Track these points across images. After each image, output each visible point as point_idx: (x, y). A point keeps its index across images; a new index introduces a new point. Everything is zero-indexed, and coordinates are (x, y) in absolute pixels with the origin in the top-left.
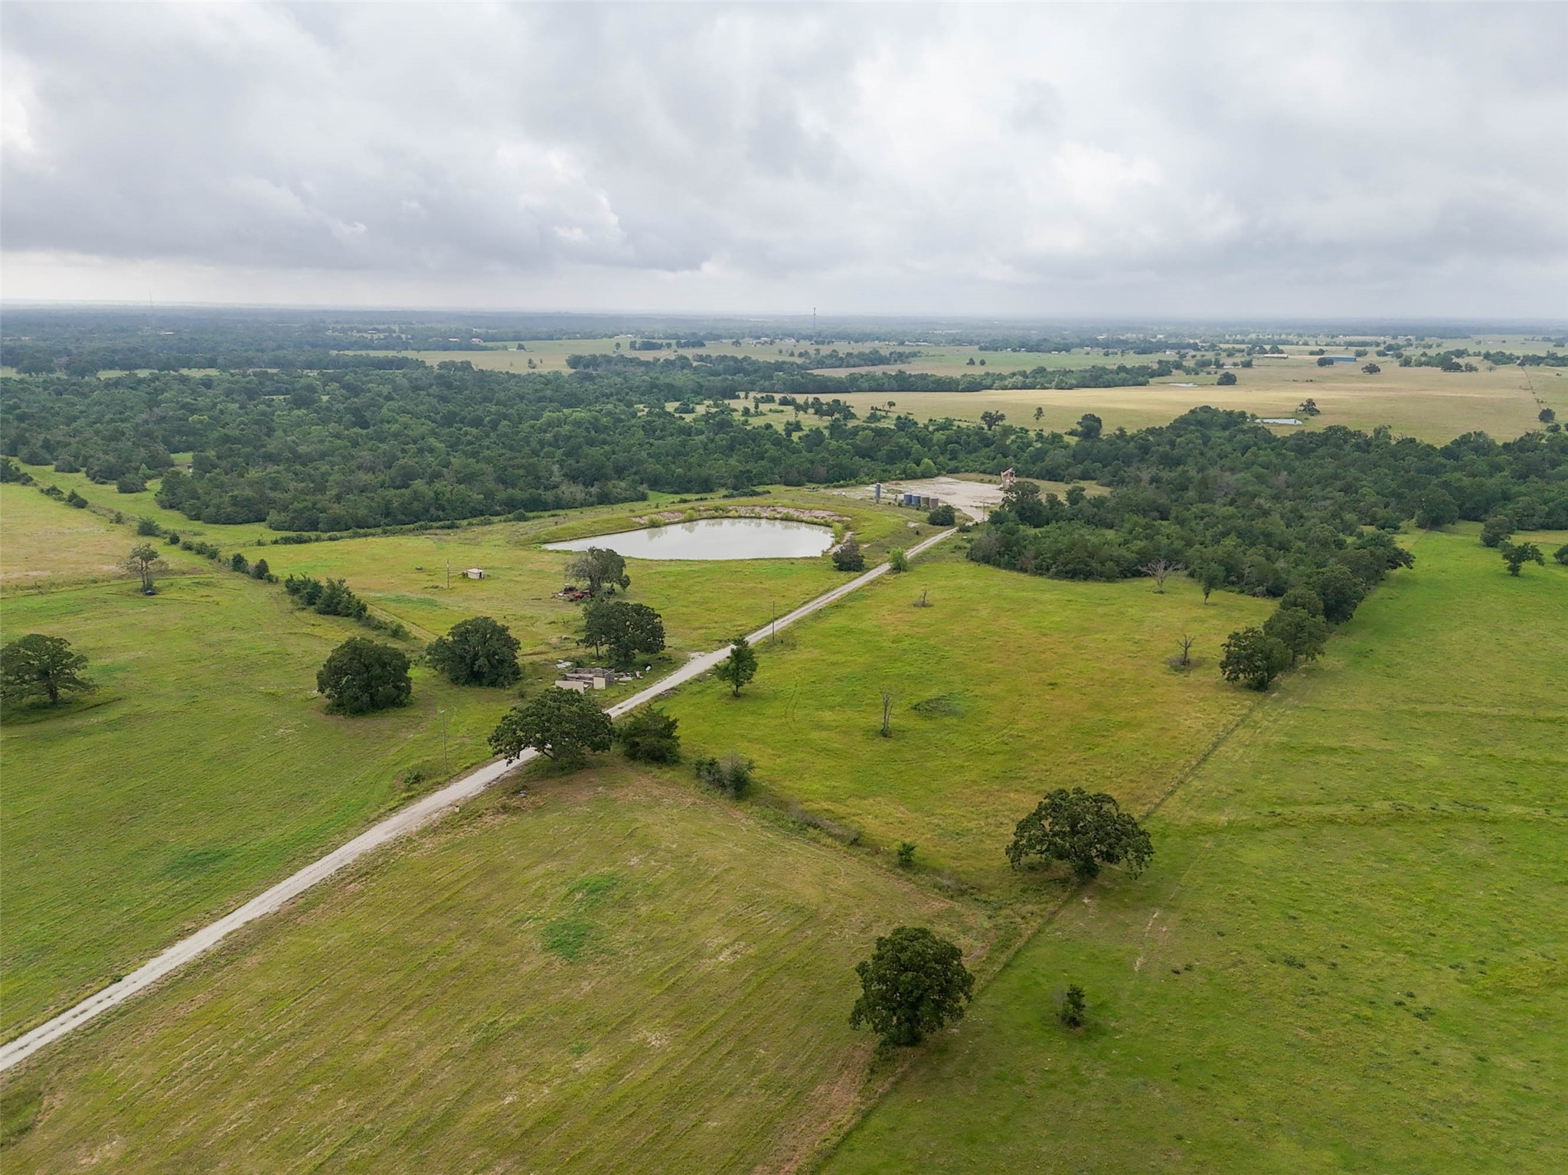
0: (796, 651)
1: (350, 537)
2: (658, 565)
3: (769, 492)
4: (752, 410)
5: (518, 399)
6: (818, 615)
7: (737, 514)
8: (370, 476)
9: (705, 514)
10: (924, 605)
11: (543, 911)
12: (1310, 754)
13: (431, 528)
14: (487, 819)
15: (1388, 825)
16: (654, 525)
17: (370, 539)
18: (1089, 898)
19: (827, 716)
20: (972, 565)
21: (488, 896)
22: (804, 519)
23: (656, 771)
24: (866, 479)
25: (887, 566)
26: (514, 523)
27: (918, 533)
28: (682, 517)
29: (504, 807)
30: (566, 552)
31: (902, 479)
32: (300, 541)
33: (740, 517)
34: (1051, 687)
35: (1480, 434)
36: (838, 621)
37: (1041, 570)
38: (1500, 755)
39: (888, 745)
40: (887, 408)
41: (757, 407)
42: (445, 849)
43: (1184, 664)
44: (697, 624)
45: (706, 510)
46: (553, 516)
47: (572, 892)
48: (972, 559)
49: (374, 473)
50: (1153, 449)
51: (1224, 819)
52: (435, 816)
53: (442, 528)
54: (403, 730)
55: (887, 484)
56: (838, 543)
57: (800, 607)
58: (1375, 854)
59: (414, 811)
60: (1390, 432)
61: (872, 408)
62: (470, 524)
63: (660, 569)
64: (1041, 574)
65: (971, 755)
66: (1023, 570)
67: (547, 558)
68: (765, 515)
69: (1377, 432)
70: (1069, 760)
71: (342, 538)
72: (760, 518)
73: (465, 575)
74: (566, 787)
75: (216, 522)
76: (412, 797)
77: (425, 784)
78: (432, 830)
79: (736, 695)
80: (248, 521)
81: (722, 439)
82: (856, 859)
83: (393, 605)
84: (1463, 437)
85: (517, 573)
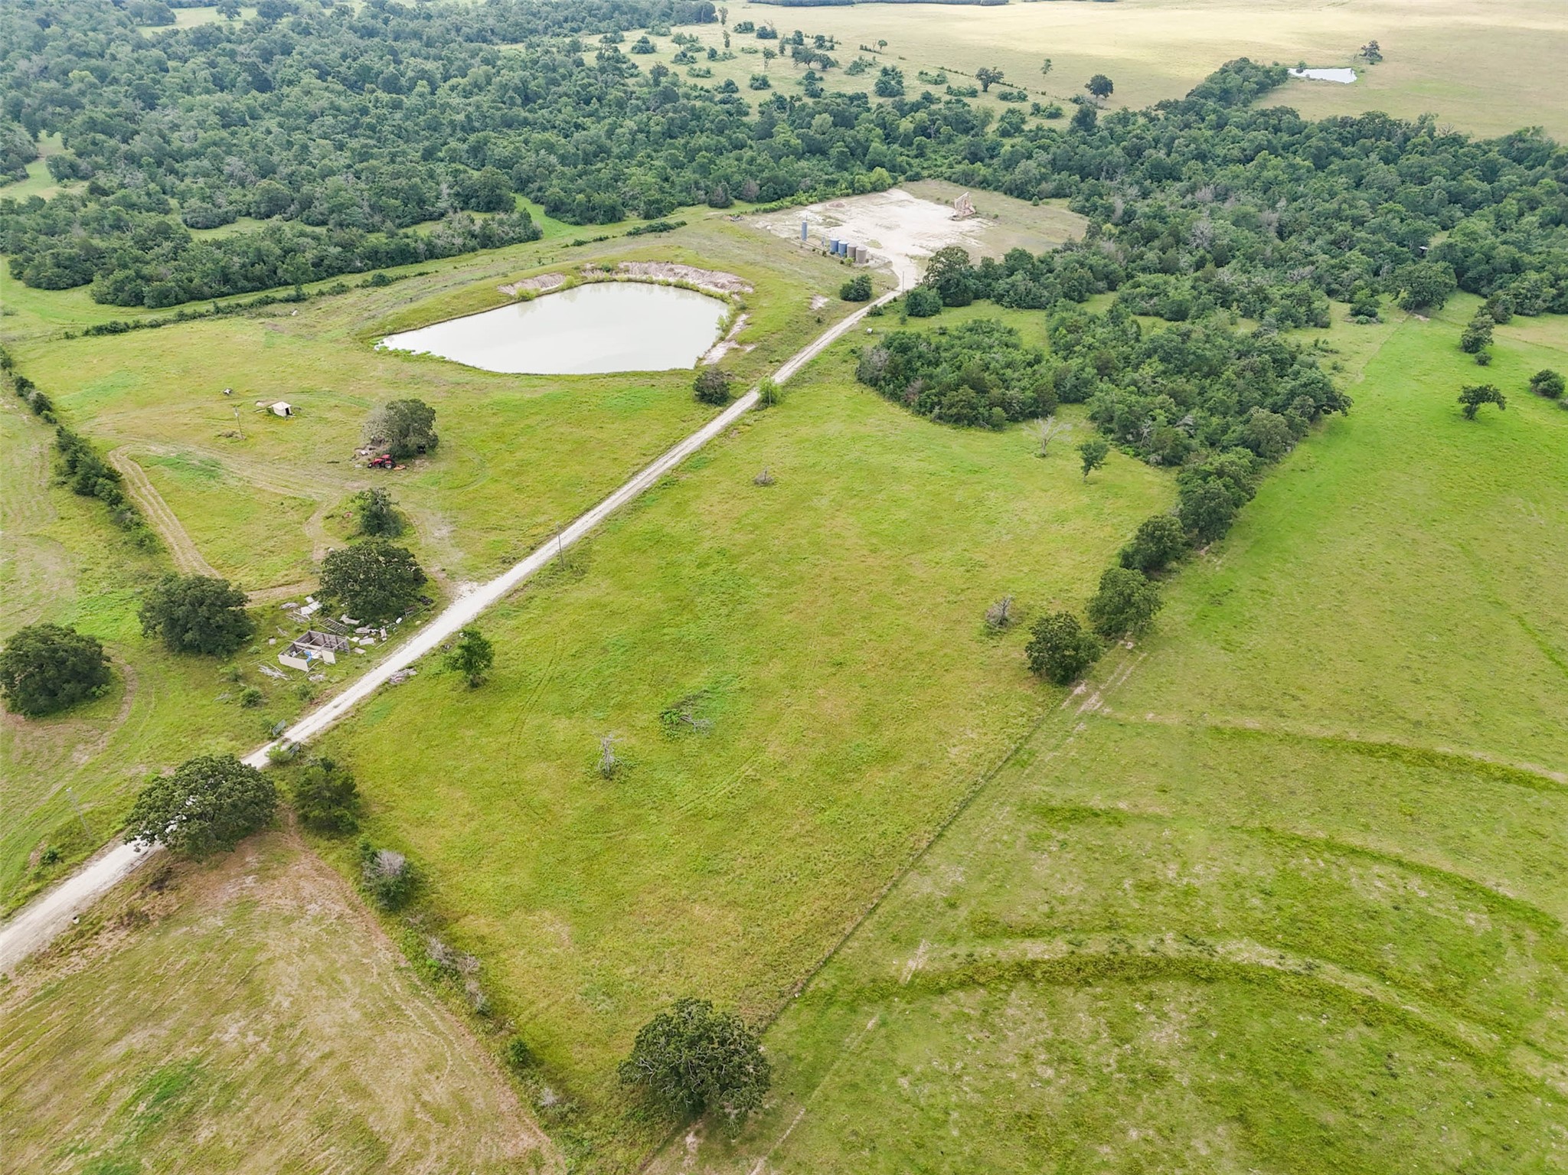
0: (581, 584)
1: (176, 322)
2: (498, 387)
3: (684, 224)
4: (721, 50)
5: (453, 33)
6: (638, 505)
7: (626, 276)
8: (236, 194)
9: (590, 276)
10: (765, 484)
11: (92, 1135)
12: (1066, 824)
13: (273, 301)
14: (104, 936)
15: (1090, 985)
16: (525, 299)
17: (197, 325)
18: (697, 1134)
19: (563, 730)
20: (858, 388)
21: (47, 1098)
22: (702, 286)
23: (324, 843)
24: (803, 198)
25: (753, 397)
26: (370, 290)
27: (819, 321)
28: (562, 281)
29: (130, 914)
30: (406, 356)
31: (848, 195)
32: (114, 330)
33: (629, 280)
34: (833, 670)
35: (1537, 131)
36: (656, 517)
37: (923, 409)
38: (1278, 828)
39: (602, 794)
40: (877, 48)
41: (727, 45)
42: (37, 1000)
43: (1001, 624)
44: (493, 521)
45: (593, 270)
46: (421, 274)
47: (136, 1098)
48: (860, 380)
49: (243, 187)
50: (1146, 153)
51: (912, 965)
52: (50, 929)
53: (287, 300)
54: (81, 747)
55: (827, 204)
56: (722, 339)
57: (625, 483)
58: (1049, 1046)
59: (30, 918)
60: (1436, 123)
61: (862, 48)
62: (321, 294)
63: (498, 396)
64: (924, 414)
65: (687, 819)
66: (907, 405)
67: (382, 368)
68: (661, 278)
69: (1423, 120)
70: (790, 834)
71: (165, 322)
72: (652, 283)
73: (270, 412)
74: (213, 876)
75: (38, 286)
76: (38, 891)
77: (59, 866)
78: (37, 960)
79: (474, 685)
80: (75, 285)
81: (657, 123)
82: (473, 1039)
83: (168, 473)
84: (1520, 133)
85: (333, 402)
